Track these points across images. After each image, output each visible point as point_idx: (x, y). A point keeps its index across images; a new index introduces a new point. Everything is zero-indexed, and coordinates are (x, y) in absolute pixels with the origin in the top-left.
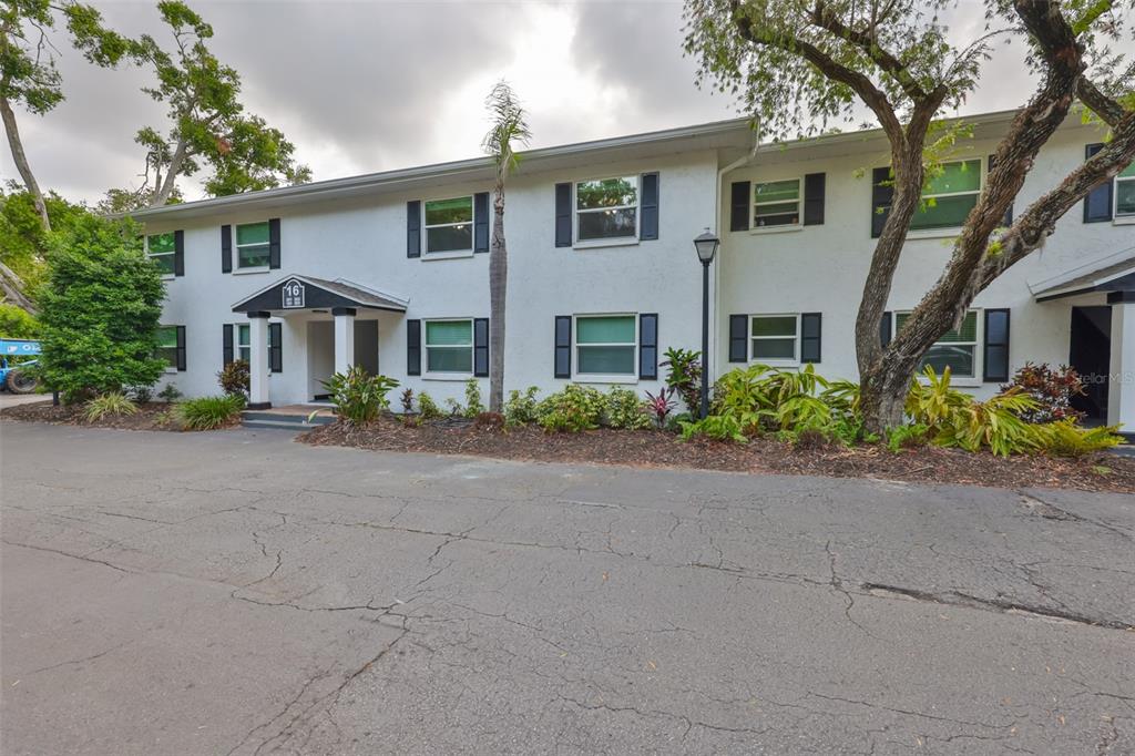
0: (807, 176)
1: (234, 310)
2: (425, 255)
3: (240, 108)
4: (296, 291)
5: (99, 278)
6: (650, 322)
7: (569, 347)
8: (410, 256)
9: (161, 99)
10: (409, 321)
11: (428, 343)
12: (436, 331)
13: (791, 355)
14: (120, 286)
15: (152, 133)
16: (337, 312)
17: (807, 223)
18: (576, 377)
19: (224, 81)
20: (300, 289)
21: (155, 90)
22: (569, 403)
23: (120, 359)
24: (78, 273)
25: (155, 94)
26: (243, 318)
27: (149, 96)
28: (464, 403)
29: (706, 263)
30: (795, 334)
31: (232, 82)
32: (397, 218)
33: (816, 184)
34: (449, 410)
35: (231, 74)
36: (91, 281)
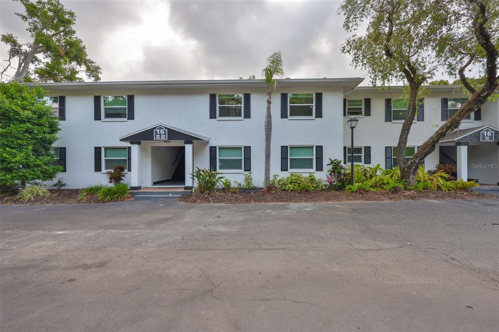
0: (365, 99)
1: (121, 140)
2: (218, 118)
3: (74, 32)
4: (162, 132)
5: (29, 120)
6: (320, 149)
7: (287, 158)
8: (211, 118)
9: (26, 20)
10: (210, 147)
11: (219, 157)
12: (223, 151)
13: (360, 161)
14: (40, 125)
15: (11, 37)
16: (186, 142)
17: (365, 115)
18: (290, 171)
19: (67, 17)
20: (165, 131)
21: (24, 15)
22: (296, 180)
23: (39, 166)
24: (17, 117)
25: (23, 17)
26: (127, 144)
27: (20, 18)
28: (243, 183)
29: (352, 128)
30: (361, 154)
31: (70, 18)
32: (205, 101)
33: (368, 102)
34: (236, 186)
35: (71, 14)
36: (23, 122)
